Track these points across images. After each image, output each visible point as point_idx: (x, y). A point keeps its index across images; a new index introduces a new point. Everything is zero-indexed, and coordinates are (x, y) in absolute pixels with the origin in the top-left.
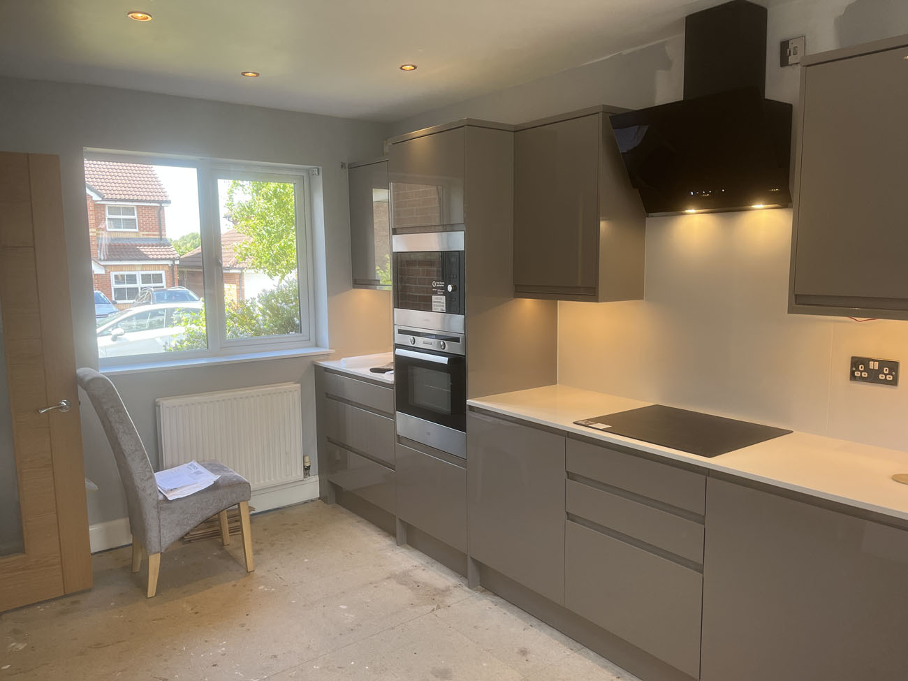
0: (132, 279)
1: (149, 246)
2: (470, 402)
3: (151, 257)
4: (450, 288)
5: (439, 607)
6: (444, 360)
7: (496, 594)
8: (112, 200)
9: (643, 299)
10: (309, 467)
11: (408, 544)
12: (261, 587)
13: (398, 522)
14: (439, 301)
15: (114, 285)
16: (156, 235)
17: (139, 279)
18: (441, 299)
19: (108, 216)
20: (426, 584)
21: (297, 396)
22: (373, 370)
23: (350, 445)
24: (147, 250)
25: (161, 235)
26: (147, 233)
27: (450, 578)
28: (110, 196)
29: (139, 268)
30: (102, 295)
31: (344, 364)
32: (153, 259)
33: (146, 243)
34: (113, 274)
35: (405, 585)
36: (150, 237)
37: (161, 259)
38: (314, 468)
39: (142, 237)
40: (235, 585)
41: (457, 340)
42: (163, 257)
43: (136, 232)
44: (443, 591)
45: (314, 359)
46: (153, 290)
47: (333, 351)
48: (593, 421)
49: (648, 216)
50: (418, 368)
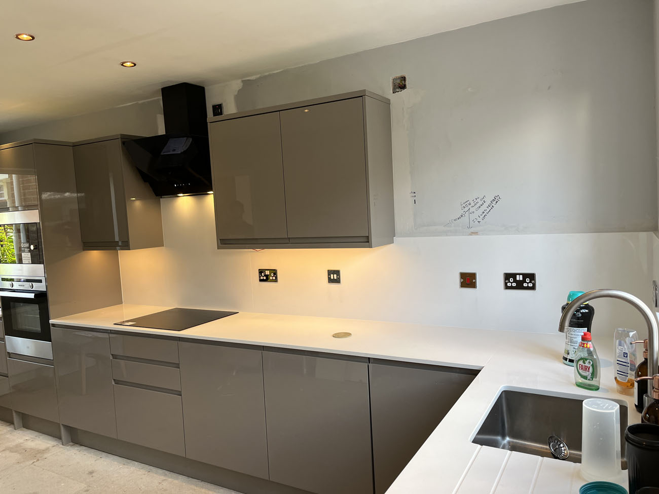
2: (51, 321)
4: (32, 247)
5: (38, 460)
6: (32, 296)
7: (81, 445)
9: (163, 246)
11: (24, 427)
13: (14, 414)
14: (26, 256)
18: (28, 255)
20: (31, 449)
27: (50, 442)
35: (16, 452)
41: (40, 281)
44: (44, 451)
48: (128, 321)
49: (162, 198)
50: (16, 303)
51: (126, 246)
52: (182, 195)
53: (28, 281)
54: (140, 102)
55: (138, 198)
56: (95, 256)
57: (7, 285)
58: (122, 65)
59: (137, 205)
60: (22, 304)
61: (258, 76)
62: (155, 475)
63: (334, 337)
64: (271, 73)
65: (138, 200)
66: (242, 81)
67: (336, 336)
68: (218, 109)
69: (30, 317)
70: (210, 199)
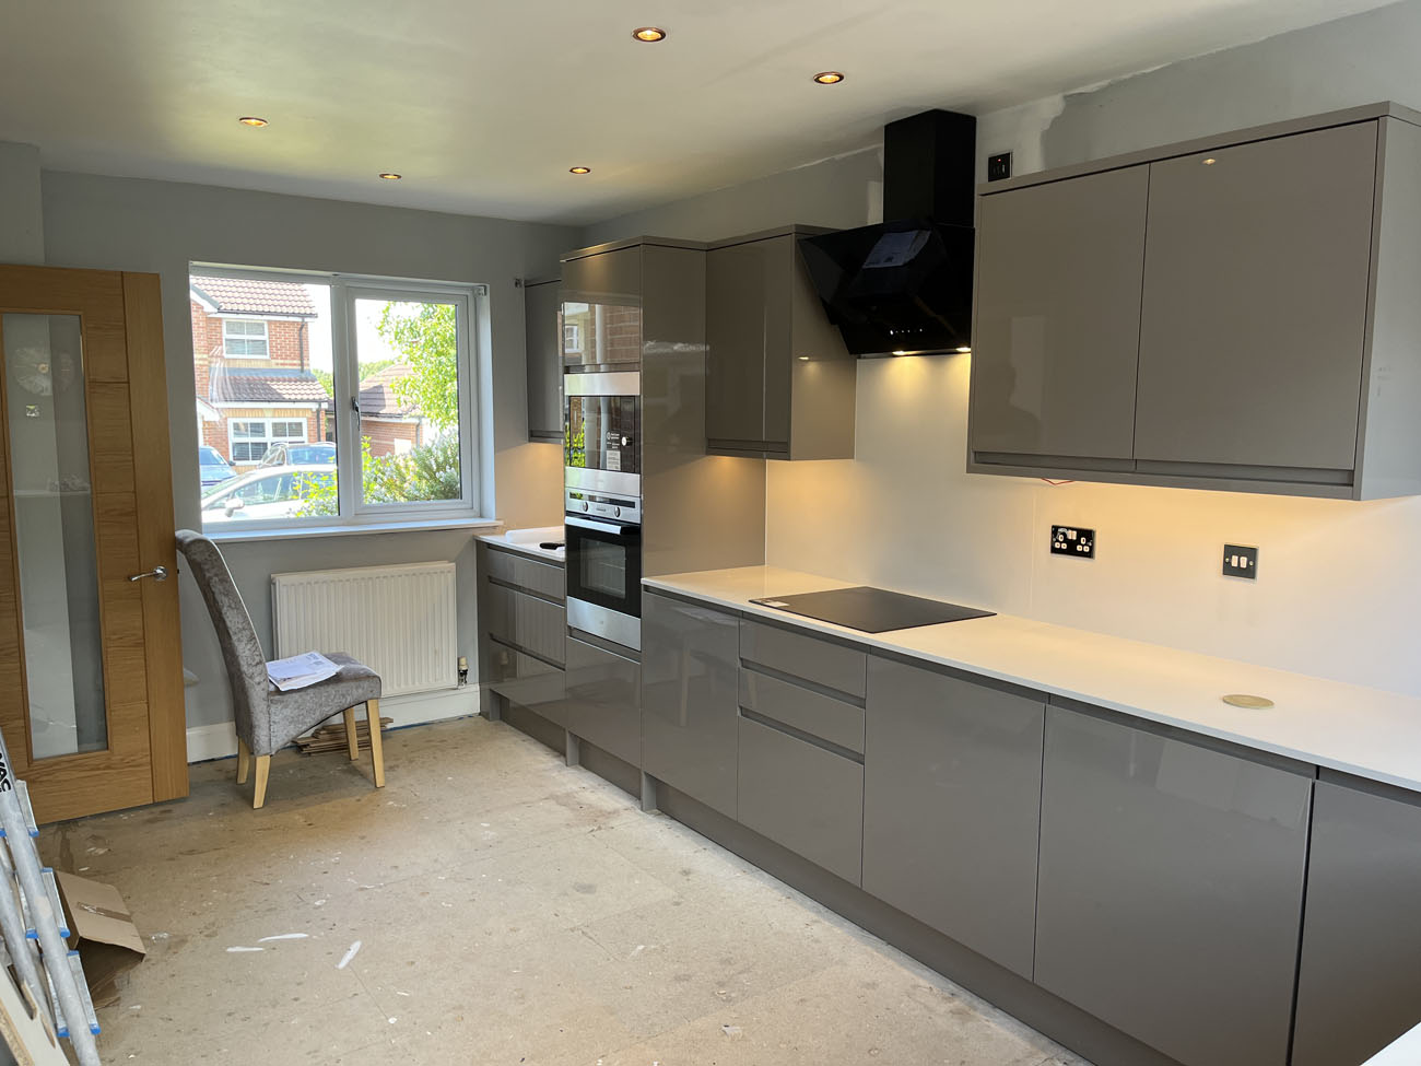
0: (258, 429)
1: (284, 381)
2: (644, 581)
3: (287, 397)
4: (624, 441)
5: (600, 828)
6: (616, 530)
8: (232, 312)
9: (853, 458)
10: (465, 672)
12: (391, 803)
13: (568, 735)
14: (613, 457)
15: (233, 439)
16: (295, 365)
17: (269, 430)
18: (616, 454)
19: (226, 336)
21: (451, 578)
22: (544, 546)
23: (521, 644)
24: (282, 387)
25: (302, 365)
26: (282, 361)
28: (229, 307)
29: (269, 414)
30: (215, 453)
31: (510, 539)
32: (290, 401)
33: (280, 377)
34: (231, 422)
35: (565, 806)
36: (286, 367)
37: (302, 401)
38: (474, 674)
39: (275, 367)
40: (359, 800)
41: (632, 505)
42: (305, 397)
43: (266, 360)
44: (610, 813)
45: (476, 533)
46: (288, 445)
47: (501, 523)
48: (775, 599)
49: (860, 358)
50: (591, 541)
51: (782, 451)
52: (901, 353)
53: (612, 502)
54: (837, 157)
55: (814, 357)
56: (725, 468)
57: (576, 505)
58: (817, 80)
59: (811, 371)
60: (598, 543)
61: (1104, 83)
62: (799, 907)
63: (1225, 701)
64: (1138, 73)
65: (813, 361)
66: (1065, 97)
67: (1231, 700)
68: (1000, 166)
69: (608, 568)
70: (962, 364)
